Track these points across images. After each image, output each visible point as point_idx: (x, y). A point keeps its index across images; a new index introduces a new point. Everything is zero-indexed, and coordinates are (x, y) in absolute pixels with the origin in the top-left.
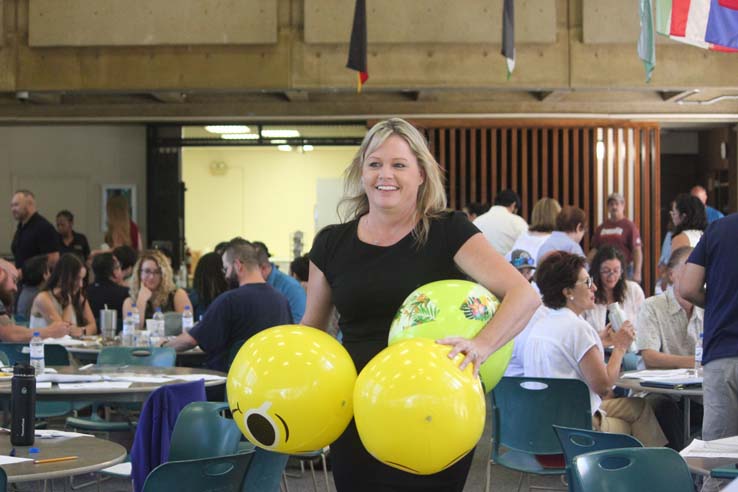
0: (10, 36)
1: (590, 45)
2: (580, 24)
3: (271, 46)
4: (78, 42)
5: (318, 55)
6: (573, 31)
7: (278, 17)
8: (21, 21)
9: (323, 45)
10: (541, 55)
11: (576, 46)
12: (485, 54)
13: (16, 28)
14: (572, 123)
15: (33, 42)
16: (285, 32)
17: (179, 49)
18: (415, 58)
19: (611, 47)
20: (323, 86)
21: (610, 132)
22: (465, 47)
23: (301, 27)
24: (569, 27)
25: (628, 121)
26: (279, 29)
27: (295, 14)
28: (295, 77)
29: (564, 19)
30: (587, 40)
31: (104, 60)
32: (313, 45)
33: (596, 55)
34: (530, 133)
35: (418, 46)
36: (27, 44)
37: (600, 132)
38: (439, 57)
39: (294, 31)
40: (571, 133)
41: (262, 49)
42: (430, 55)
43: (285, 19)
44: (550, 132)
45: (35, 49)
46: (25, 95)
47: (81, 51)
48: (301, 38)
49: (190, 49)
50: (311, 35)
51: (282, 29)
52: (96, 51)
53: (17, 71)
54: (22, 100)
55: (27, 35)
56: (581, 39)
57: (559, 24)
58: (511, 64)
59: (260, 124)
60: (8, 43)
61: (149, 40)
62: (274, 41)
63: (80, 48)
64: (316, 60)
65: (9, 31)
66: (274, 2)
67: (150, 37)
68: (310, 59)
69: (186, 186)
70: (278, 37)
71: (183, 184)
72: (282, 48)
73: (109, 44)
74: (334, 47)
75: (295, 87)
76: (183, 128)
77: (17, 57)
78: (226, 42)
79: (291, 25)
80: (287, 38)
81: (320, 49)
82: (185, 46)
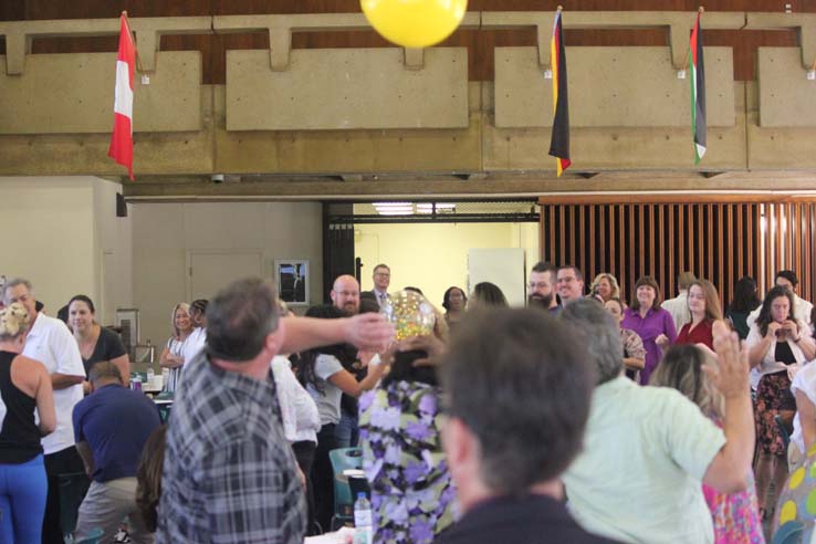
0: (207, 119)
1: (766, 128)
2: (757, 109)
3: (464, 129)
4: (276, 124)
5: (508, 139)
6: (750, 115)
7: (469, 103)
8: (218, 108)
9: (512, 129)
10: (721, 138)
11: (753, 128)
12: (668, 138)
13: (213, 112)
14: (735, 199)
15: (230, 126)
16: (476, 116)
17: (373, 133)
18: (602, 142)
19: (786, 131)
20: (513, 169)
21: (772, 206)
22: (649, 131)
23: (492, 112)
24: (746, 112)
25: (789, 196)
26: (470, 114)
27: (486, 102)
28: (486, 159)
29: (742, 103)
30: (764, 123)
31: (299, 144)
32: (504, 129)
33: (772, 138)
34: (695, 208)
35: (603, 129)
36: (225, 128)
37: (762, 206)
38: (623, 139)
39: (485, 115)
40: (735, 207)
41: (454, 133)
42: (615, 139)
43: (476, 104)
44: (715, 208)
45: (231, 132)
46: (221, 177)
47: (277, 135)
48: (492, 123)
49: (384, 133)
50: (501, 119)
51: (473, 114)
52: (292, 135)
53: (215, 155)
54: (217, 182)
55: (224, 120)
56: (758, 123)
57: (737, 108)
58: (701, 150)
59: (434, 201)
60: (205, 127)
61: (344, 124)
62: (465, 125)
63: (277, 132)
64: (506, 143)
65: (207, 116)
66: (465, 88)
67: (346, 122)
68: (500, 142)
69: (362, 262)
70: (470, 121)
71: (359, 259)
72: (473, 132)
73: (305, 128)
74: (523, 131)
75: (485, 169)
76: (355, 205)
77: (214, 142)
78: (419, 126)
79: (481, 109)
80: (477, 122)
81: (510, 133)
82: (380, 131)
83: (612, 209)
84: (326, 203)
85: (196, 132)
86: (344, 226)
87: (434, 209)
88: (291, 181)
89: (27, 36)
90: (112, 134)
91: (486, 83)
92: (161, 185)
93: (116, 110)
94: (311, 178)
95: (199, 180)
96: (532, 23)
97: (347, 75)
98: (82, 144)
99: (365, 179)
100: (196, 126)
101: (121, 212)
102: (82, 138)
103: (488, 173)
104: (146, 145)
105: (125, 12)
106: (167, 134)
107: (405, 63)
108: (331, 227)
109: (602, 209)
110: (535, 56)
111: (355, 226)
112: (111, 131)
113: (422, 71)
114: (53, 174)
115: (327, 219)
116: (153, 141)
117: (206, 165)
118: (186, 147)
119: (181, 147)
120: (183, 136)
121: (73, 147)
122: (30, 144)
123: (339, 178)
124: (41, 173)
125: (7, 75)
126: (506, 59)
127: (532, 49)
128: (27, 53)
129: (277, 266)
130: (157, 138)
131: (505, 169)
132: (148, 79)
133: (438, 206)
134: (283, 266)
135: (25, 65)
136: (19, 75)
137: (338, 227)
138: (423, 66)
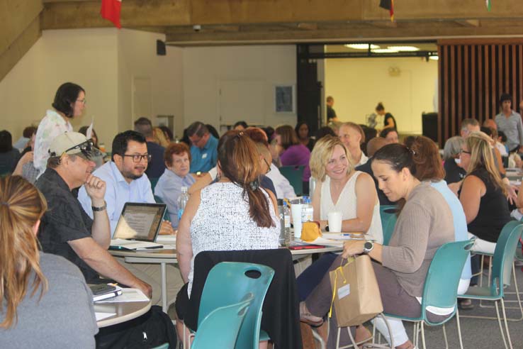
31: (245, 4)
46: (198, 27)
53: (192, 12)
54: (197, 30)
59: (370, 43)
71: (319, 83)
77: (191, 4)
83: (486, 48)
87: (370, 49)
99: (318, 29)
101: (161, 52)
104: (149, 7)
109: (480, 48)
114: (92, 27)
115: (299, 56)
116: (153, 4)
117: (186, 19)
118: (174, 8)
119: (171, 7)
122: (78, 8)
124: (85, 26)
130: (155, 2)
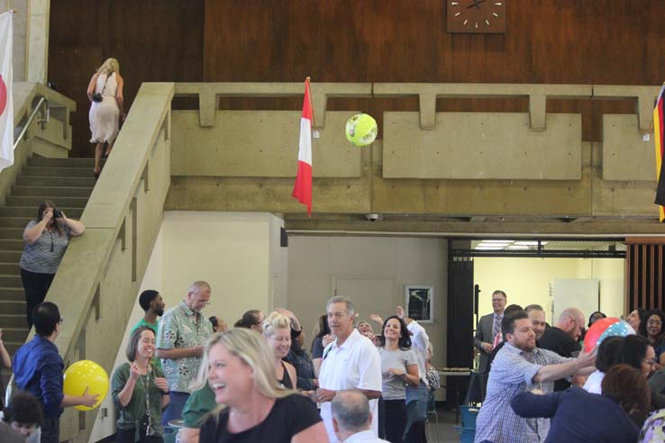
0: (367, 168)
3: (578, 181)
4: (423, 176)
5: (613, 190)
7: (582, 159)
8: (376, 158)
9: (617, 182)
13: (371, 163)
15: (385, 176)
16: (588, 171)
17: (503, 183)
20: (616, 215)
23: (600, 167)
26: (582, 169)
27: (595, 159)
28: (595, 206)
31: (442, 190)
32: (609, 181)
36: (381, 176)
39: (594, 170)
41: (569, 184)
43: (587, 161)
45: (386, 179)
46: (375, 216)
47: (425, 183)
48: (600, 176)
49: (512, 183)
50: (608, 173)
51: (585, 169)
52: (436, 182)
53: (372, 197)
54: (373, 220)
55: (381, 169)
59: (539, 239)
60: (364, 175)
61: (480, 175)
62: (579, 178)
63: (424, 180)
64: (611, 194)
65: (366, 165)
66: (580, 148)
67: (481, 173)
68: (606, 193)
69: (480, 289)
70: (582, 174)
71: (477, 286)
72: (585, 184)
73: (448, 177)
74: (625, 183)
75: (594, 214)
76: (473, 242)
77: (372, 187)
78: (541, 178)
79: (591, 165)
80: (588, 176)
81: (614, 185)
82: (509, 181)
84: (450, 239)
85: (358, 178)
86: (465, 259)
87: (540, 246)
88: (425, 220)
89: (217, 95)
90: (296, 178)
91: (595, 143)
92: (317, 221)
93: (300, 159)
94: (441, 218)
95: (348, 218)
96: (634, 95)
97: (483, 135)
98: (261, 186)
99: (486, 220)
100: (358, 174)
101: (284, 243)
102: (261, 181)
103: (595, 217)
105: (308, 78)
106: (333, 179)
107: (530, 126)
108: (455, 259)
110: (636, 121)
111: (475, 258)
112: (295, 175)
113: (544, 133)
115: (451, 253)
116: (321, 185)
117: (364, 206)
118: (349, 191)
119: (344, 190)
120: (347, 181)
121: (254, 188)
122: (218, 185)
123: (467, 219)
125: (201, 127)
126: (612, 124)
127: (634, 117)
128: (216, 109)
129: (408, 291)
130: (325, 182)
131: (610, 214)
132: (318, 133)
133: (543, 243)
134: (411, 290)
135: (215, 118)
136: (209, 127)
137: (460, 259)
138: (545, 129)
